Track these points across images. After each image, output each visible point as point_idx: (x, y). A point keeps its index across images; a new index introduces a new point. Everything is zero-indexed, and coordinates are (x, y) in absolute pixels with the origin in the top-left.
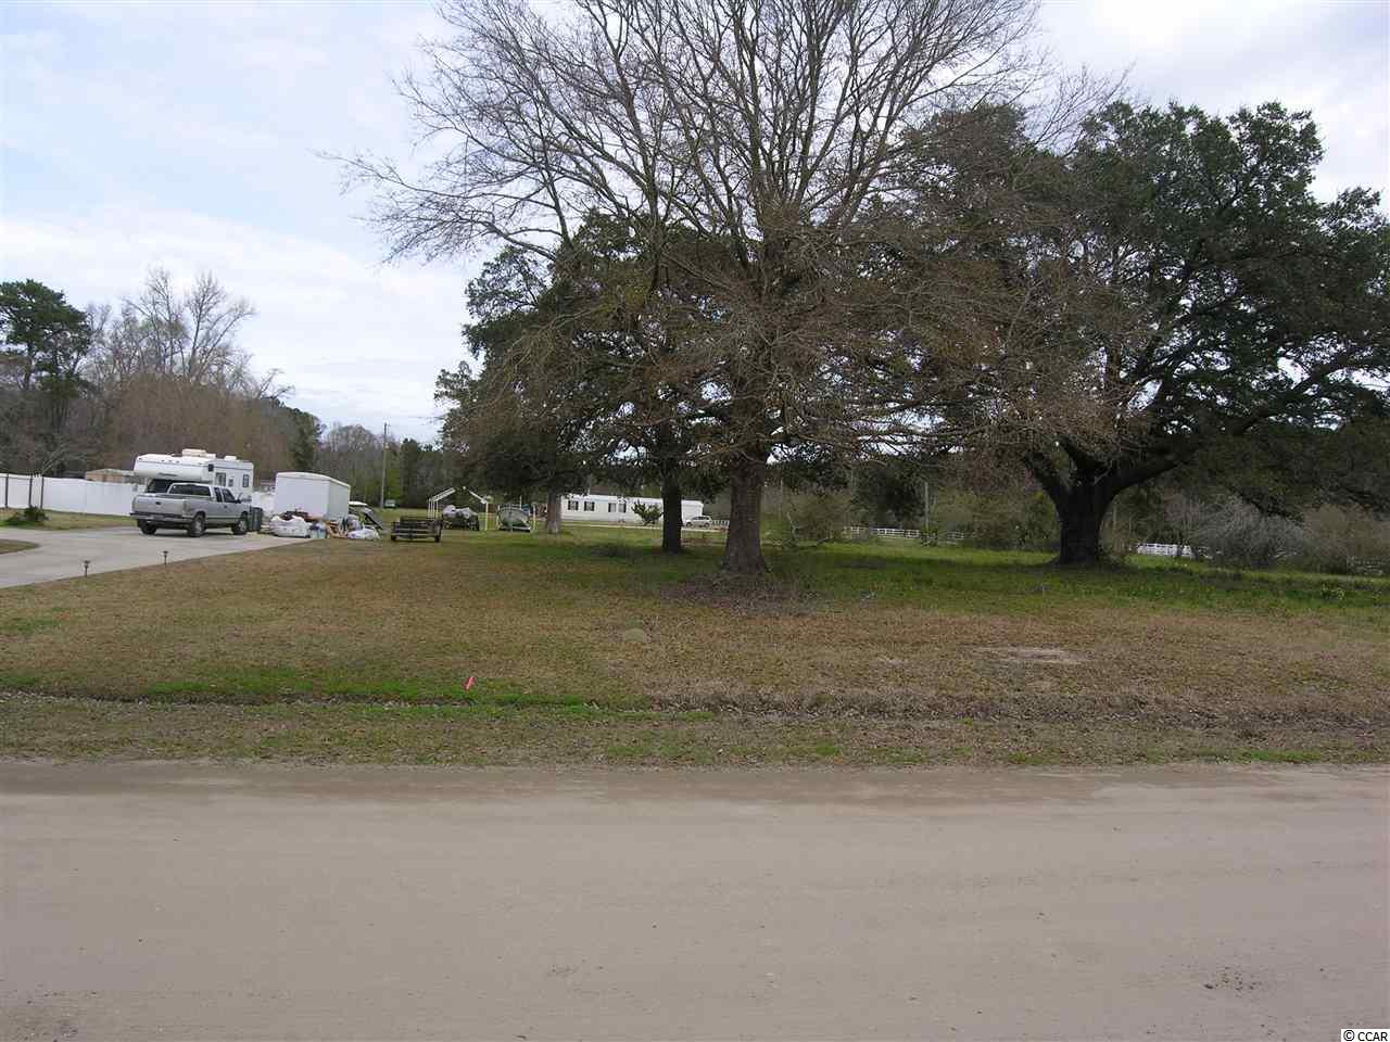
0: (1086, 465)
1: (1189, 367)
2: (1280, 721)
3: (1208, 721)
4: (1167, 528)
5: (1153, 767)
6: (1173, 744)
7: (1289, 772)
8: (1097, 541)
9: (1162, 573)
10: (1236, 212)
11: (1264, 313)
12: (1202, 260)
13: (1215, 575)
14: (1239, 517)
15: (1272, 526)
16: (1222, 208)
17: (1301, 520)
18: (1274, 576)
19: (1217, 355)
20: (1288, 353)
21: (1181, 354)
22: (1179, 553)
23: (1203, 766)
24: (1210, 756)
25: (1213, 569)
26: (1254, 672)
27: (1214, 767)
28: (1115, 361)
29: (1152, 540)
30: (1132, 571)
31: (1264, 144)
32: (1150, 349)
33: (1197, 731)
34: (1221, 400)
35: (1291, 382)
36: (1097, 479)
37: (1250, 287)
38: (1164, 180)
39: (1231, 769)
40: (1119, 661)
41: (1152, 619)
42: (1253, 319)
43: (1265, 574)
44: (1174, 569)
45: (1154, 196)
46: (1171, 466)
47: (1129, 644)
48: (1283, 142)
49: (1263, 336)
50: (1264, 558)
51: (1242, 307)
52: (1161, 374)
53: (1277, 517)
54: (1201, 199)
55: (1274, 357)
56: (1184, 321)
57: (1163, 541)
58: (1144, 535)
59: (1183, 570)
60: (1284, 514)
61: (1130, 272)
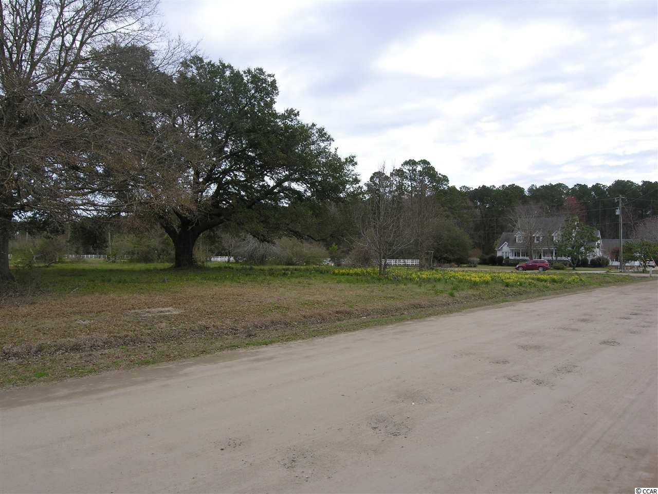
0: (185, 222)
1: (229, 178)
2: (263, 328)
3: (234, 332)
4: (224, 249)
5: (208, 356)
6: (218, 344)
7: (264, 349)
8: (192, 256)
9: (221, 269)
10: (246, 113)
11: (259, 156)
12: (234, 132)
13: (243, 269)
14: (252, 244)
15: (265, 247)
16: (241, 110)
17: (275, 244)
18: (266, 267)
19: (241, 174)
20: (268, 174)
21: (225, 172)
22: (229, 260)
23: (229, 351)
24: (233, 347)
25: (242, 266)
26: (254, 309)
27: (233, 351)
28: (197, 174)
29: (217, 255)
30: (208, 269)
31: (257, 85)
32: (211, 171)
33: (230, 337)
34: (243, 193)
35: (269, 186)
36: (190, 228)
37: (253, 145)
38: (217, 94)
39: (241, 351)
40: (197, 310)
41: (214, 290)
42: (253, 159)
43: (262, 267)
44: (226, 267)
45: (212, 101)
46: (222, 222)
47: (203, 301)
48: (264, 85)
49: (258, 166)
50: (262, 260)
51: (249, 154)
52: (218, 181)
53: (266, 243)
54: (233, 105)
55: (263, 175)
56: (227, 158)
57: (222, 255)
58: (214, 253)
59: (230, 268)
60: (268, 242)
61: (203, 134)
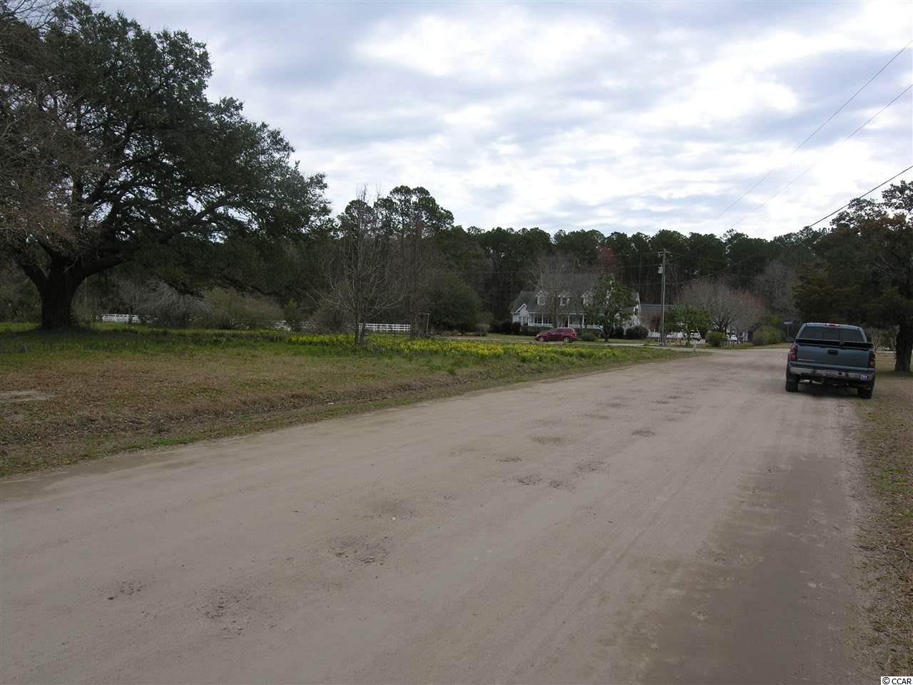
0: (58, 261)
1: (131, 196)
2: (182, 420)
3: (136, 425)
4: (124, 304)
5: (93, 462)
6: (109, 445)
7: (182, 450)
8: (69, 313)
9: (115, 332)
10: (160, 98)
11: (180, 167)
12: (139, 125)
13: (153, 333)
14: (167, 296)
15: (187, 301)
16: (151, 93)
17: (203, 297)
18: (188, 332)
19: (150, 190)
20: (193, 194)
21: (125, 187)
22: (130, 320)
23: (127, 455)
24: (132, 448)
25: (151, 329)
26: (167, 392)
27: (135, 454)
28: (79, 187)
29: (112, 312)
30: (96, 333)
31: (178, 58)
32: (102, 183)
33: (129, 433)
34: (153, 220)
35: (195, 212)
36: (67, 269)
37: (169, 148)
38: (114, 65)
39: (145, 454)
40: (76, 395)
41: (105, 364)
42: (170, 170)
43: (182, 331)
44: (125, 331)
45: (105, 75)
46: (119, 261)
47: (86, 381)
48: (189, 59)
49: (178, 181)
50: (183, 321)
51: (164, 161)
52: (114, 199)
53: (189, 295)
54: (138, 85)
55: (186, 195)
56: (128, 164)
57: (119, 312)
58: (107, 309)
59: (131, 331)
60: (192, 294)
61: (90, 125)
